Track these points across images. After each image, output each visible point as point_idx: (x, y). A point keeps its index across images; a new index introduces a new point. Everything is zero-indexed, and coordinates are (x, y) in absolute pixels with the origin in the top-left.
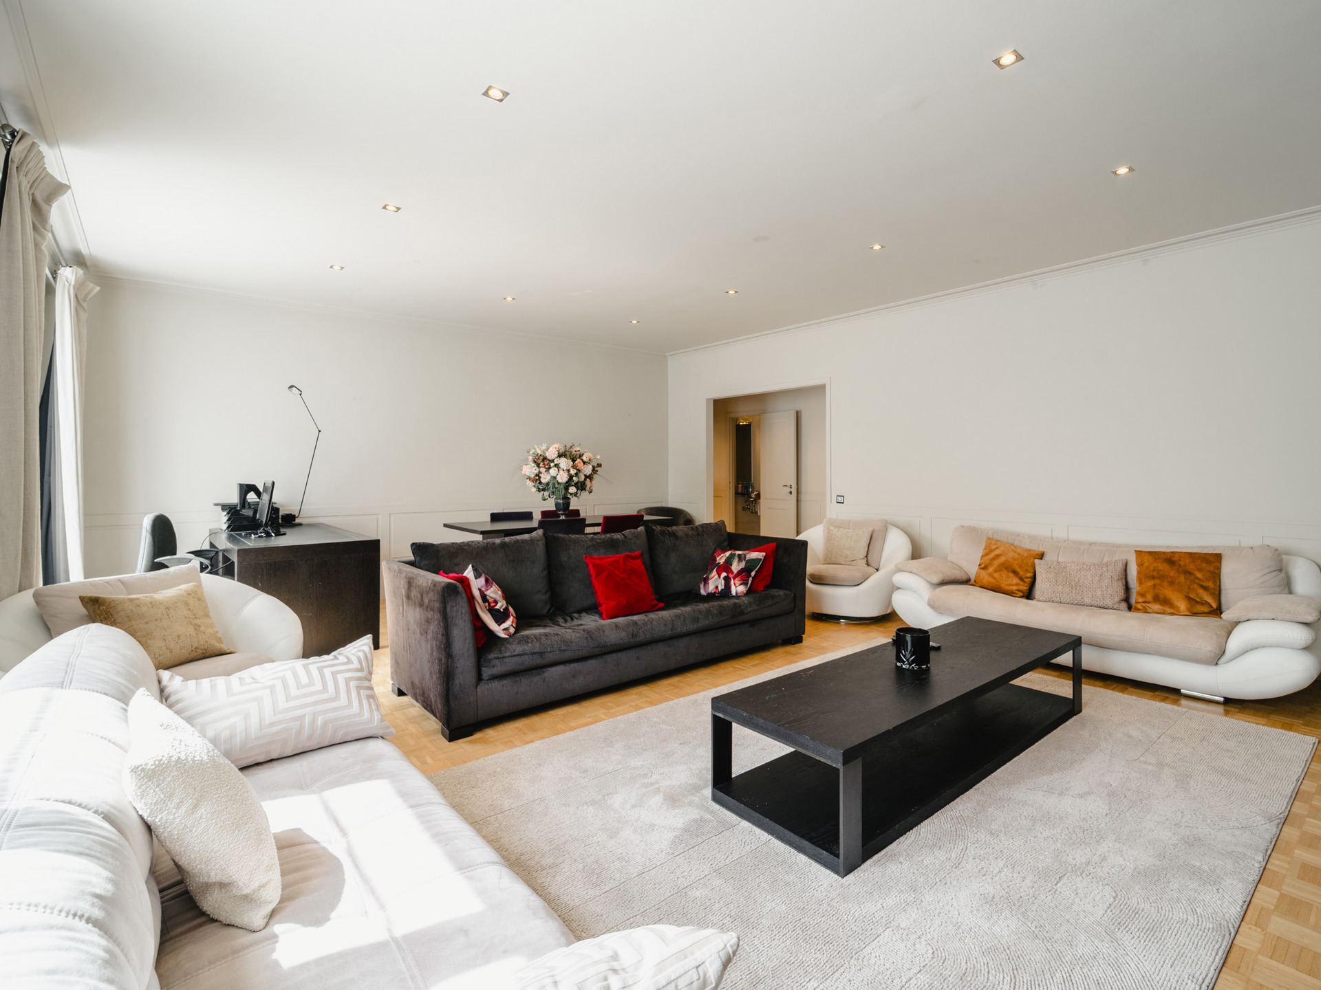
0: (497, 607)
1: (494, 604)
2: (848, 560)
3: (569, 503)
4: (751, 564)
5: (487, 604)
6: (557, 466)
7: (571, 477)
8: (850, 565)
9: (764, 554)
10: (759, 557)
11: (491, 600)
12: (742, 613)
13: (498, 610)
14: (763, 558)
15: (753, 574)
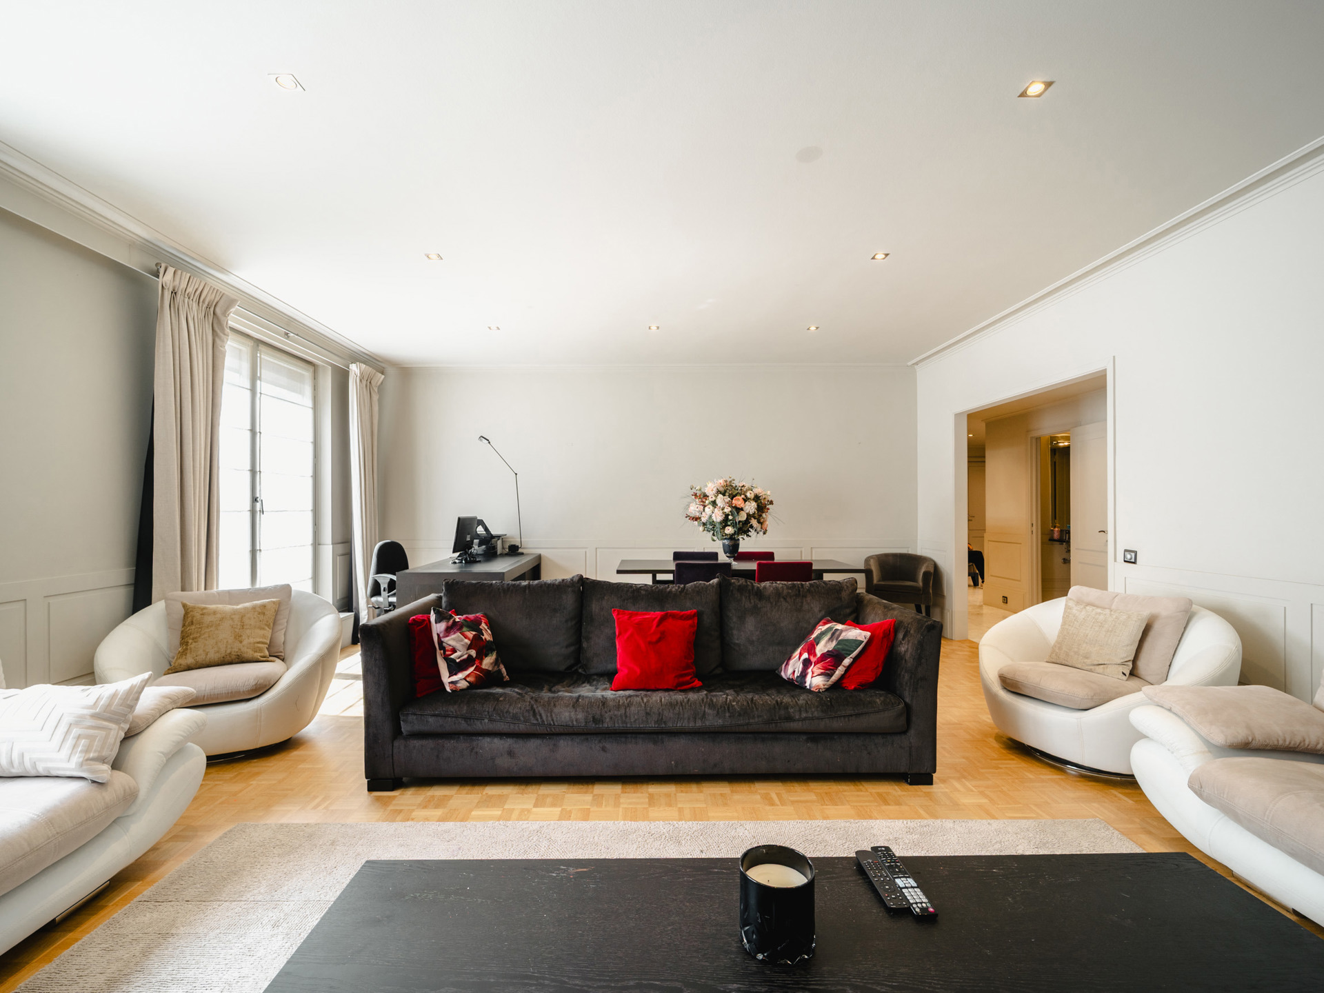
0: (452, 657)
1: (449, 653)
2: (1088, 661)
3: (738, 544)
4: (848, 646)
5: (442, 651)
6: (714, 503)
7: (727, 516)
8: (1091, 671)
9: (868, 634)
10: (859, 638)
11: (448, 648)
12: (789, 719)
13: (453, 660)
14: (865, 641)
15: (847, 662)
